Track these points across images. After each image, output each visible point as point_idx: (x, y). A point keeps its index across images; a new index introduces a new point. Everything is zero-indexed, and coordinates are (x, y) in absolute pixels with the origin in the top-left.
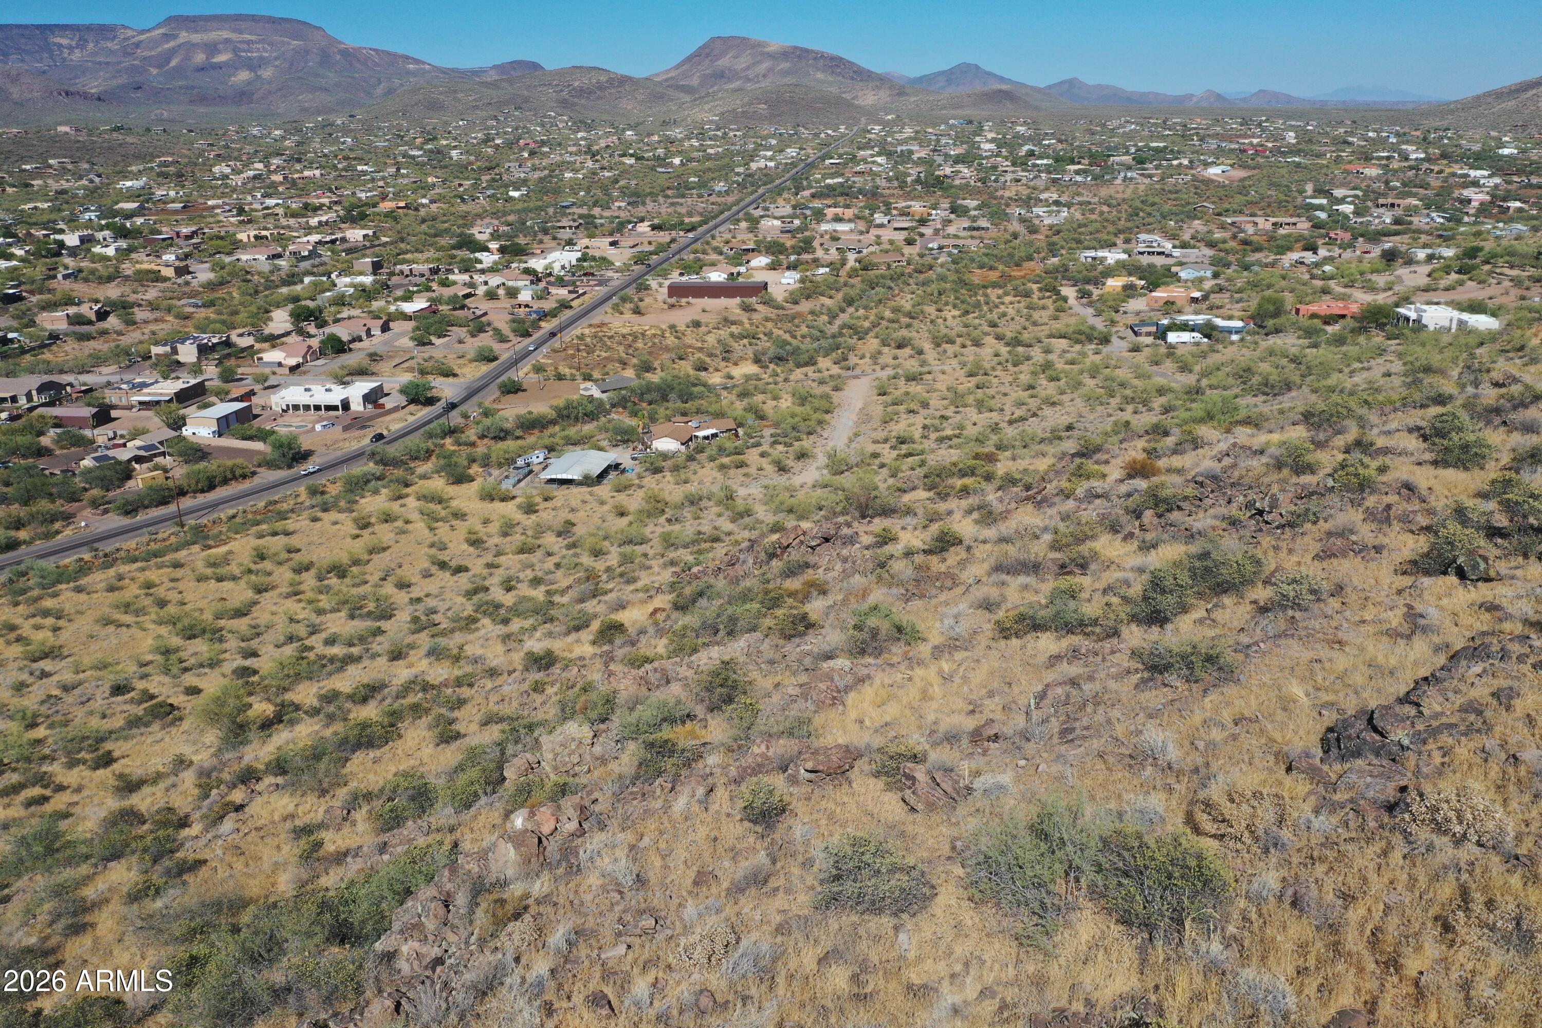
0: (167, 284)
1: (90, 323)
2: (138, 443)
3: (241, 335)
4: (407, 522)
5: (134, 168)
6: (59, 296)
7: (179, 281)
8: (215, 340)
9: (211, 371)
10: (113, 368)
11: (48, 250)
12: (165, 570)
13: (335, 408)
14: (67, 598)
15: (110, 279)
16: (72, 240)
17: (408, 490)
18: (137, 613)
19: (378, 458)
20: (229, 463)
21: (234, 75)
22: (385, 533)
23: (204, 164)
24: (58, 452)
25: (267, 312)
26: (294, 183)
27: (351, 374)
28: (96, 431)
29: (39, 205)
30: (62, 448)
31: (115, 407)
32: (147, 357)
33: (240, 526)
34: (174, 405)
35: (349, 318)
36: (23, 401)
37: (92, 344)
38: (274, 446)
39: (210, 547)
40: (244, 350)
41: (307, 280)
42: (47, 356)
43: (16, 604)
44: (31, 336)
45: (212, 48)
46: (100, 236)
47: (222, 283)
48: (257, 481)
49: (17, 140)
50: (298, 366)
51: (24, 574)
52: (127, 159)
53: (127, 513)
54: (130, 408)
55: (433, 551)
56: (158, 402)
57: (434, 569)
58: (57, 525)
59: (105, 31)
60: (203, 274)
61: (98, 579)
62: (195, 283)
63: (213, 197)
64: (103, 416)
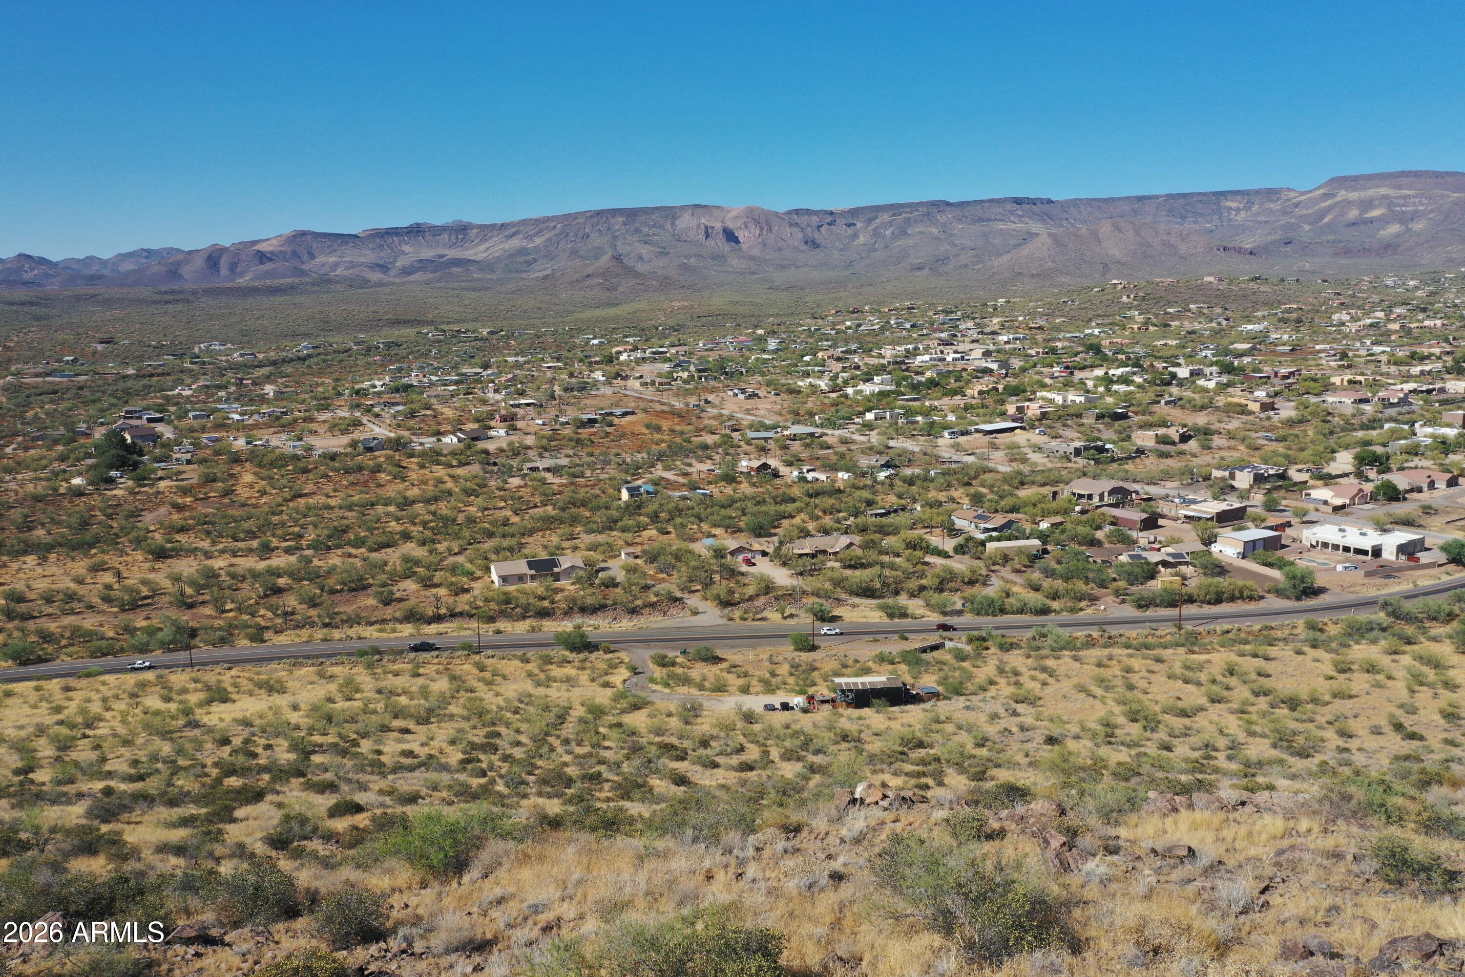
0: (1251, 418)
1: (1173, 443)
2: (1170, 550)
3: (1300, 471)
4: (1389, 678)
5: (1259, 314)
6: (1156, 418)
7: (1263, 415)
8: (1271, 472)
9: (1258, 498)
10: (1176, 484)
11: (1162, 380)
12: (1149, 662)
13: (1365, 552)
14: (1065, 663)
15: (1203, 408)
16: (1183, 372)
17: (1408, 648)
18: (1107, 689)
19: (1390, 609)
20: (1240, 583)
21: (1384, 229)
22: (1359, 682)
23: (1326, 311)
24: (1107, 545)
25: (1333, 451)
26: (1409, 332)
27: (1396, 523)
28: (1140, 534)
29: (1170, 342)
30: (1111, 542)
31: (1163, 516)
32: (1207, 478)
33: (1229, 640)
34: (1214, 523)
35: (1416, 468)
36: (1096, 500)
37: (1169, 461)
38: (1287, 575)
39: (1193, 652)
40: (1296, 484)
41: (1387, 426)
42: (1129, 466)
43: (1028, 657)
44: (1122, 449)
45: (1368, 204)
46: (1207, 371)
47: (1301, 421)
48: (1262, 605)
49: (1170, 288)
50: (1343, 507)
51: (1044, 636)
52: (1255, 306)
53: (1140, 607)
54: (1176, 519)
55: (1399, 713)
56: (1200, 519)
57: (1387, 729)
58: (1083, 604)
59: (1271, 194)
60: (1287, 410)
61: (1095, 653)
62: (1276, 418)
63: (1323, 342)
64: (1151, 523)
